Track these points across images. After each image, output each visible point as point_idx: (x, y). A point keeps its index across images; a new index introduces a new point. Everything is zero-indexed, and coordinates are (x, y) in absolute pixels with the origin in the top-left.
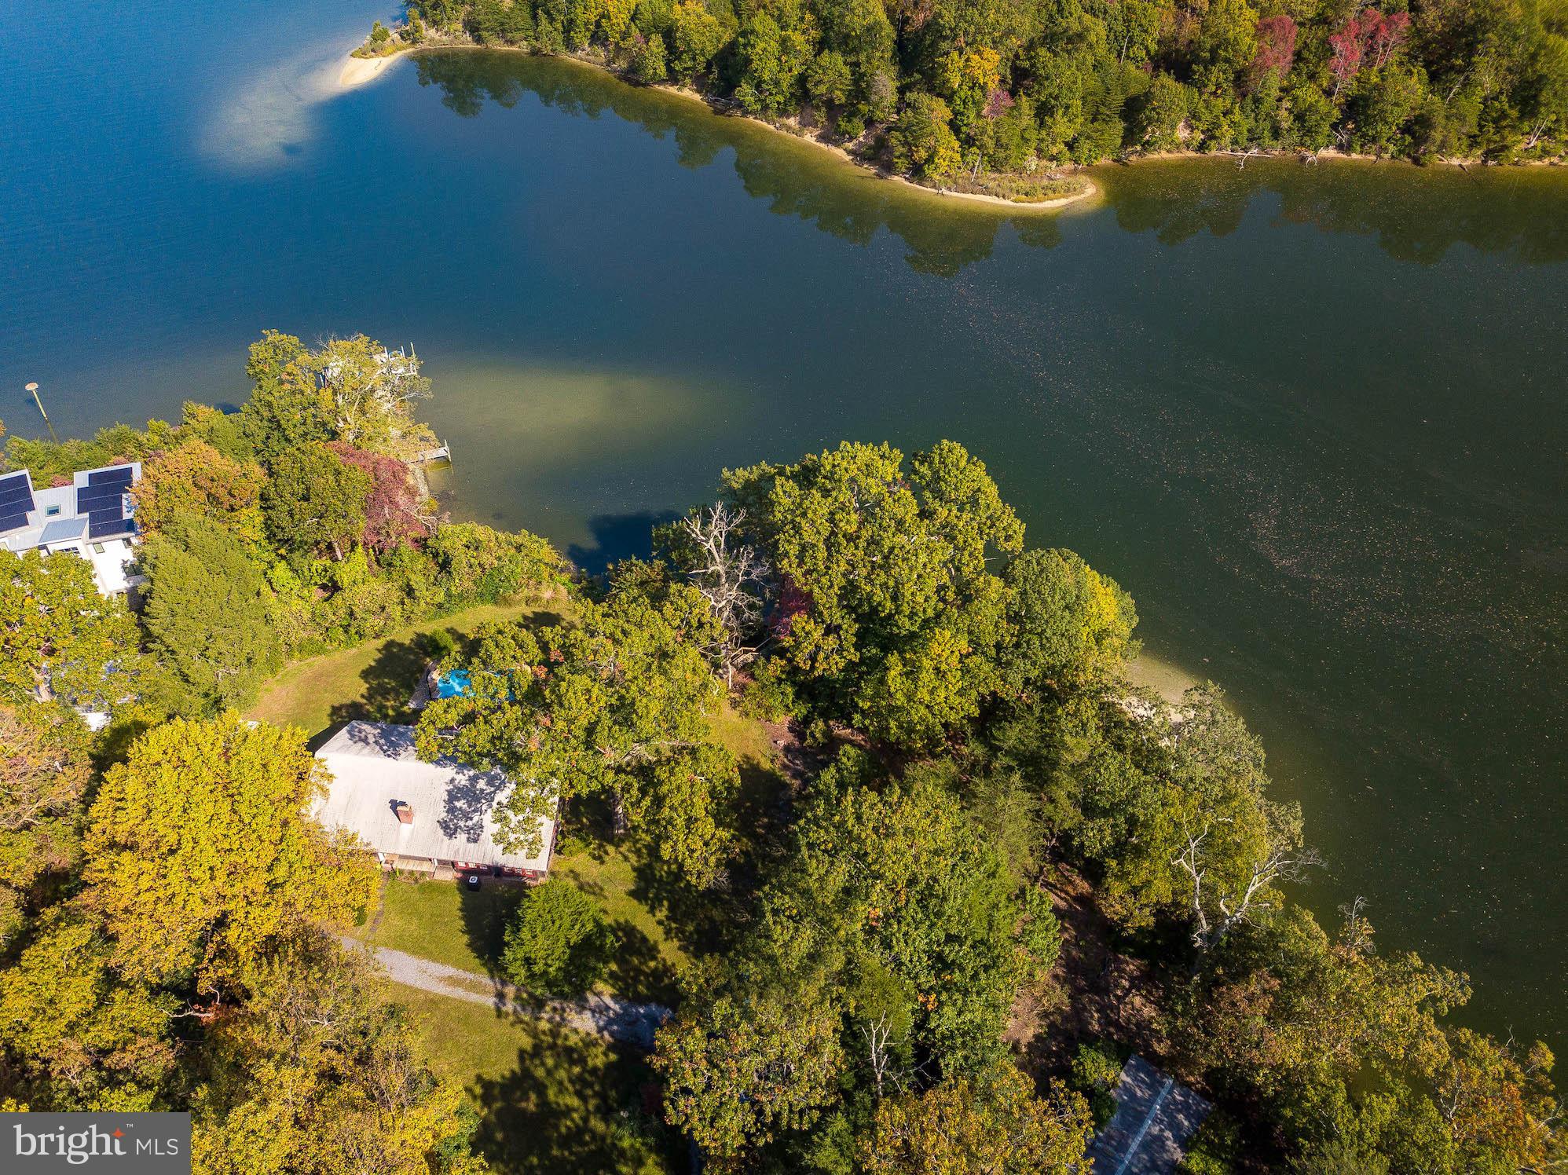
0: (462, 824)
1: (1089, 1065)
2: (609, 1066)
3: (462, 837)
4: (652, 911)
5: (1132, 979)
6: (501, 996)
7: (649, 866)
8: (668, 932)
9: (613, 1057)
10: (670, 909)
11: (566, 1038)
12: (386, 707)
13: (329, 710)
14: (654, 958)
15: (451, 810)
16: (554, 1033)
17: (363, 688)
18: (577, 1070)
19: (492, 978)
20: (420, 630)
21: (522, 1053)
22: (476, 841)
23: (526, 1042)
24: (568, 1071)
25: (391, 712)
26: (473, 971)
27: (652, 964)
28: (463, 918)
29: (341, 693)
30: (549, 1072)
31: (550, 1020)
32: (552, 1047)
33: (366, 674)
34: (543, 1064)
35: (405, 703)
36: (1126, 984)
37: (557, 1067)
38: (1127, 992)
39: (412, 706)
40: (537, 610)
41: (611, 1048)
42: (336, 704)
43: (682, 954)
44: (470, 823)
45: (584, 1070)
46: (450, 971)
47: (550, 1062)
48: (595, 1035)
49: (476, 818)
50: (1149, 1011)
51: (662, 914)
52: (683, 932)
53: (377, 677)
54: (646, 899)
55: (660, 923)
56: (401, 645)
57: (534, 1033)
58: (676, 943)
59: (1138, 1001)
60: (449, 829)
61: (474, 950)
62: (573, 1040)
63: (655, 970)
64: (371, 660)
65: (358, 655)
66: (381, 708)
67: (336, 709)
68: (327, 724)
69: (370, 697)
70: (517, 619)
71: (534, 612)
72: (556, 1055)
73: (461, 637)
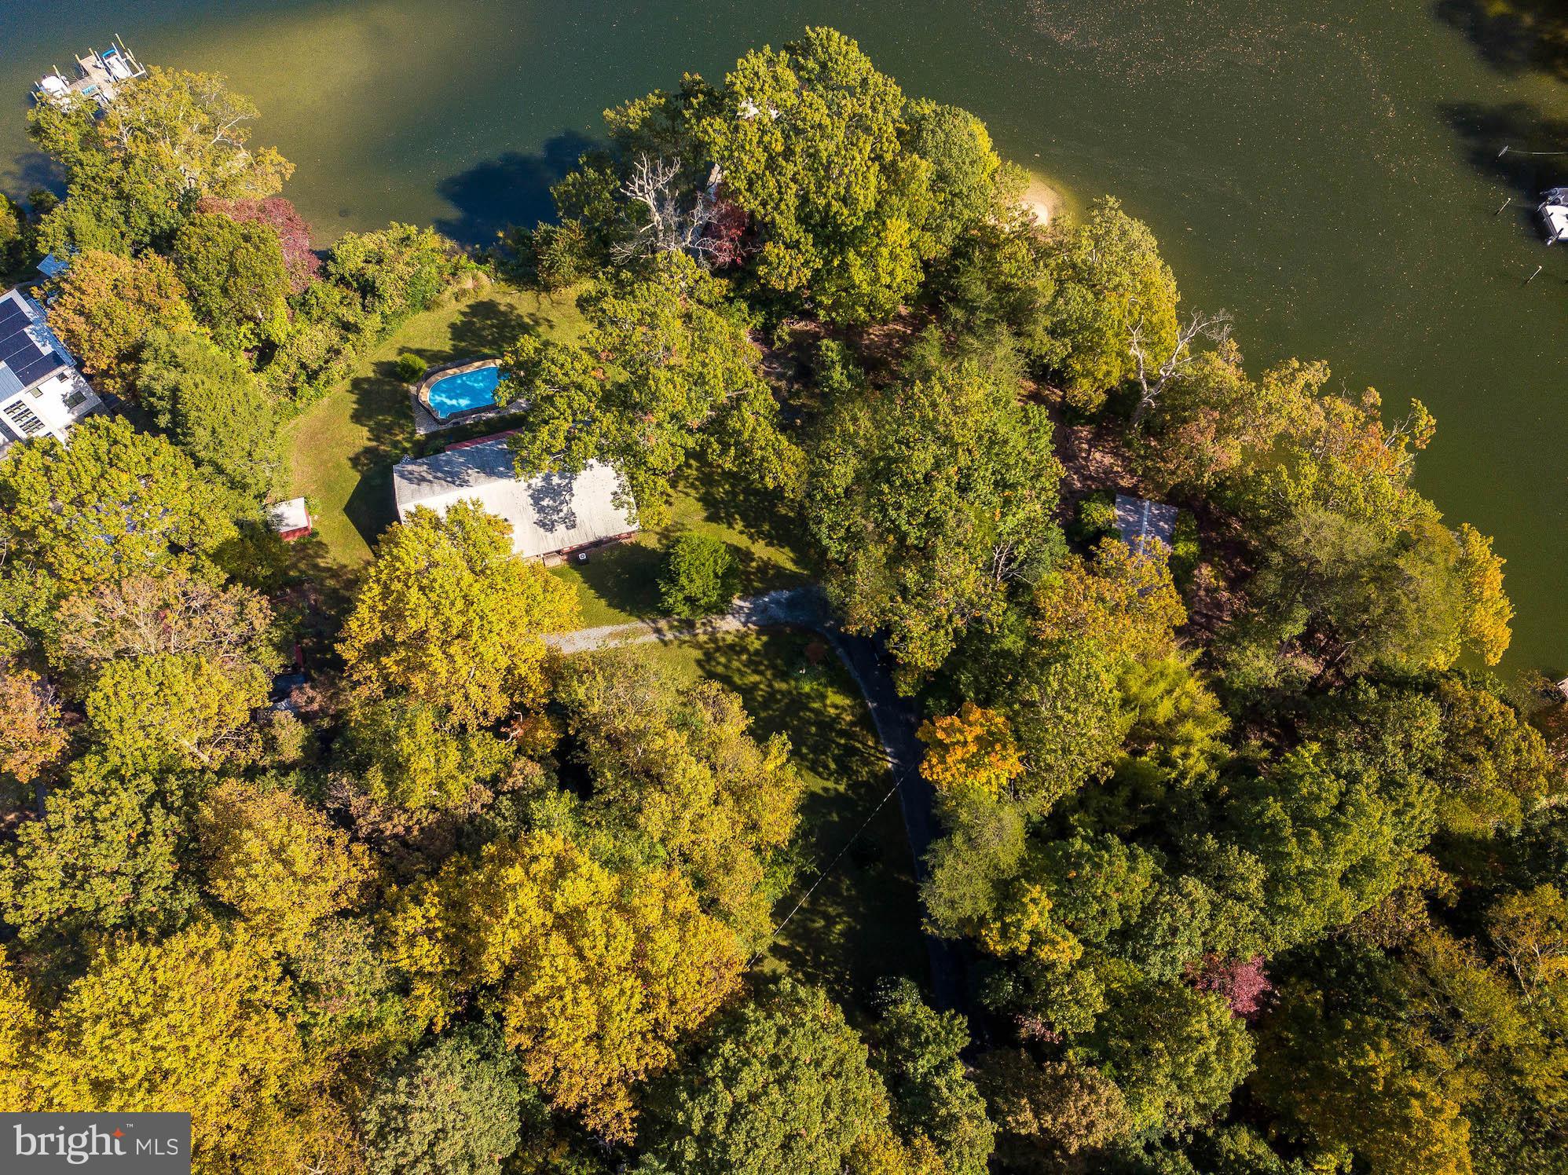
0: (555, 517)
1: (1095, 515)
2: (765, 645)
3: (561, 528)
4: (730, 526)
5: (1088, 442)
6: (658, 631)
7: (707, 493)
8: (751, 537)
9: (764, 638)
10: (743, 519)
11: (724, 639)
12: (399, 442)
13: (350, 464)
14: (753, 560)
15: (541, 510)
16: (713, 639)
17: (365, 432)
18: (744, 657)
19: (643, 621)
20: (375, 359)
21: (699, 662)
22: (574, 526)
23: (698, 654)
24: (739, 660)
25: (407, 445)
26: (624, 622)
27: (754, 564)
28: (591, 587)
29: (348, 444)
30: (726, 667)
31: (705, 632)
32: (718, 649)
33: (357, 417)
34: (719, 663)
35: (414, 432)
36: (1085, 446)
37: (729, 661)
38: (1089, 452)
39: (422, 432)
40: (471, 302)
41: (759, 633)
42: (351, 455)
43: (771, 549)
44: (562, 514)
45: (750, 655)
46: (607, 629)
47: (723, 660)
48: (743, 629)
49: (565, 509)
50: (1108, 460)
51: (739, 525)
52: (762, 533)
53: (370, 418)
54: (721, 519)
55: (741, 532)
56: (367, 380)
57: (699, 646)
58: (762, 543)
59: (1098, 456)
60: (547, 526)
61: (615, 607)
62: (730, 639)
63: (758, 568)
64: (350, 403)
65: (335, 403)
66: (395, 445)
67: (355, 461)
68: (357, 477)
69: (377, 438)
70: (458, 319)
71: (468, 306)
72: (725, 654)
73: (420, 353)
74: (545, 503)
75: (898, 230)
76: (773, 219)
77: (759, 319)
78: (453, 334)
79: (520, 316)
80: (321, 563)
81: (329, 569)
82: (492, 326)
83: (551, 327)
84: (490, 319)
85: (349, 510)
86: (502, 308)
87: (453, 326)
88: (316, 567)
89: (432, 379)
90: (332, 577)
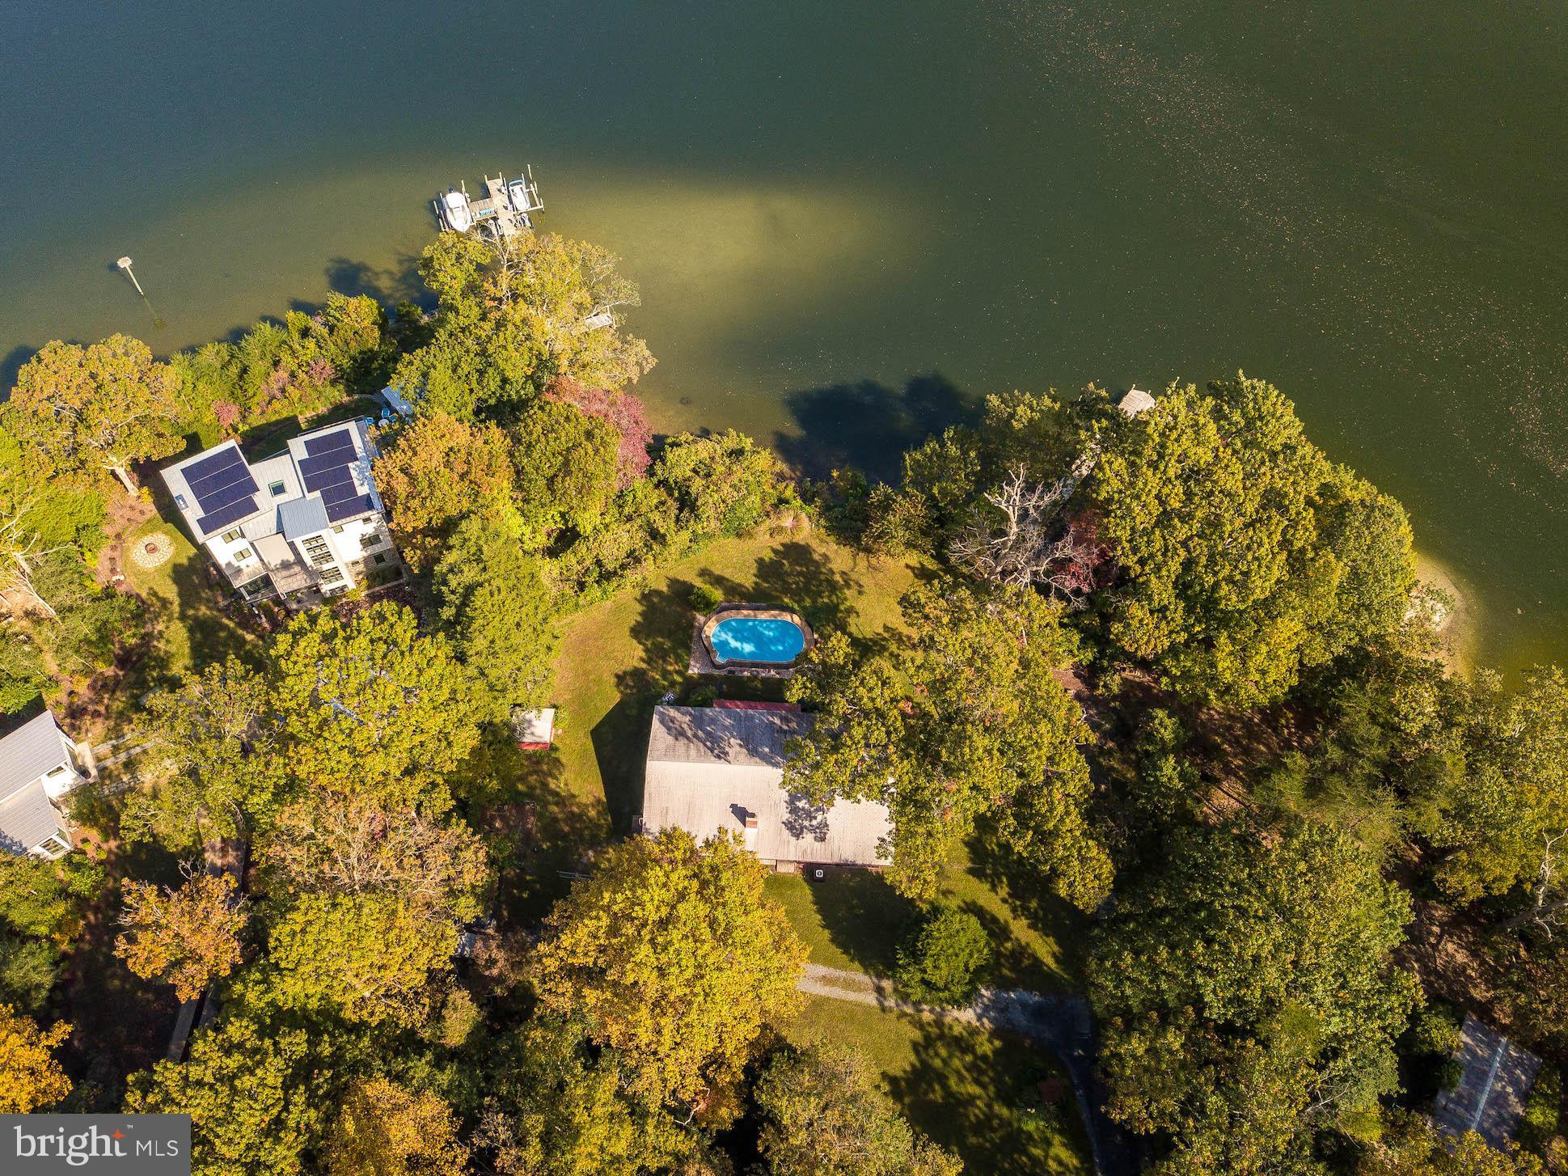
0: (806, 823)
2: (996, 1052)
3: (809, 837)
4: (994, 888)
5: (1441, 925)
6: (880, 990)
7: (978, 840)
8: (1014, 910)
9: (997, 1043)
10: (1010, 885)
11: (951, 1028)
12: (670, 673)
13: (614, 680)
14: (1009, 939)
15: (794, 810)
16: (939, 1023)
17: (639, 651)
18: (969, 1058)
19: (866, 972)
20: (671, 574)
21: (915, 1046)
22: (823, 839)
23: (917, 1035)
24: (962, 1060)
25: (677, 679)
26: (843, 968)
27: (1009, 945)
28: (819, 911)
29: (616, 659)
30: (945, 1063)
31: (932, 1011)
32: (941, 1036)
33: (636, 632)
34: (937, 1055)
35: (687, 667)
36: (1436, 929)
37: (951, 1056)
38: (1440, 937)
39: (696, 671)
40: (787, 540)
41: (994, 1034)
42: (618, 672)
43: (1031, 932)
44: (814, 822)
45: (975, 1058)
47: (943, 1052)
48: (975, 1023)
49: (820, 817)
50: (1461, 957)
51: (1004, 891)
52: (1028, 909)
53: (647, 637)
54: (986, 876)
55: (1004, 901)
56: (658, 593)
57: (920, 1025)
58: (1024, 922)
59: (1450, 947)
60: (796, 831)
61: (840, 945)
62: (957, 1030)
63: (1013, 952)
64: (634, 613)
65: (618, 609)
66: (665, 674)
67: (620, 679)
68: (616, 697)
69: (649, 661)
70: (768, 555)
71: (782, 545)
72: (948, 1045)
73: (719, 581)
74: (801, 804)
75: (1288, 630)
76: (1149, 581)
77: (1088, 655)
78: (759, 570)
79: (832, 572)
80: (552, 784)
81: (557, 794)
82: (800, 574)
83: (860, 593)
84: (801, 566)
85: (596, 734)
86: (816, 557)
87: (760, 562)
88: (545, 785)
89: (725, 614)
90: (557, 804)
